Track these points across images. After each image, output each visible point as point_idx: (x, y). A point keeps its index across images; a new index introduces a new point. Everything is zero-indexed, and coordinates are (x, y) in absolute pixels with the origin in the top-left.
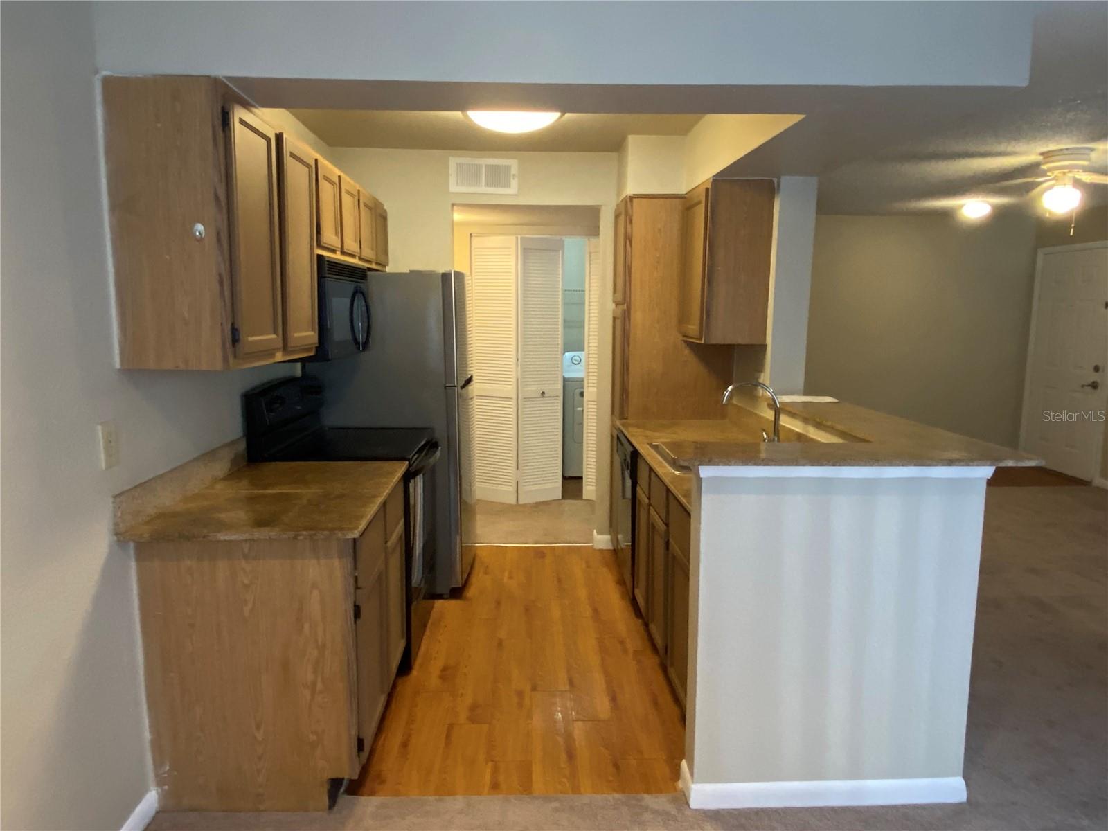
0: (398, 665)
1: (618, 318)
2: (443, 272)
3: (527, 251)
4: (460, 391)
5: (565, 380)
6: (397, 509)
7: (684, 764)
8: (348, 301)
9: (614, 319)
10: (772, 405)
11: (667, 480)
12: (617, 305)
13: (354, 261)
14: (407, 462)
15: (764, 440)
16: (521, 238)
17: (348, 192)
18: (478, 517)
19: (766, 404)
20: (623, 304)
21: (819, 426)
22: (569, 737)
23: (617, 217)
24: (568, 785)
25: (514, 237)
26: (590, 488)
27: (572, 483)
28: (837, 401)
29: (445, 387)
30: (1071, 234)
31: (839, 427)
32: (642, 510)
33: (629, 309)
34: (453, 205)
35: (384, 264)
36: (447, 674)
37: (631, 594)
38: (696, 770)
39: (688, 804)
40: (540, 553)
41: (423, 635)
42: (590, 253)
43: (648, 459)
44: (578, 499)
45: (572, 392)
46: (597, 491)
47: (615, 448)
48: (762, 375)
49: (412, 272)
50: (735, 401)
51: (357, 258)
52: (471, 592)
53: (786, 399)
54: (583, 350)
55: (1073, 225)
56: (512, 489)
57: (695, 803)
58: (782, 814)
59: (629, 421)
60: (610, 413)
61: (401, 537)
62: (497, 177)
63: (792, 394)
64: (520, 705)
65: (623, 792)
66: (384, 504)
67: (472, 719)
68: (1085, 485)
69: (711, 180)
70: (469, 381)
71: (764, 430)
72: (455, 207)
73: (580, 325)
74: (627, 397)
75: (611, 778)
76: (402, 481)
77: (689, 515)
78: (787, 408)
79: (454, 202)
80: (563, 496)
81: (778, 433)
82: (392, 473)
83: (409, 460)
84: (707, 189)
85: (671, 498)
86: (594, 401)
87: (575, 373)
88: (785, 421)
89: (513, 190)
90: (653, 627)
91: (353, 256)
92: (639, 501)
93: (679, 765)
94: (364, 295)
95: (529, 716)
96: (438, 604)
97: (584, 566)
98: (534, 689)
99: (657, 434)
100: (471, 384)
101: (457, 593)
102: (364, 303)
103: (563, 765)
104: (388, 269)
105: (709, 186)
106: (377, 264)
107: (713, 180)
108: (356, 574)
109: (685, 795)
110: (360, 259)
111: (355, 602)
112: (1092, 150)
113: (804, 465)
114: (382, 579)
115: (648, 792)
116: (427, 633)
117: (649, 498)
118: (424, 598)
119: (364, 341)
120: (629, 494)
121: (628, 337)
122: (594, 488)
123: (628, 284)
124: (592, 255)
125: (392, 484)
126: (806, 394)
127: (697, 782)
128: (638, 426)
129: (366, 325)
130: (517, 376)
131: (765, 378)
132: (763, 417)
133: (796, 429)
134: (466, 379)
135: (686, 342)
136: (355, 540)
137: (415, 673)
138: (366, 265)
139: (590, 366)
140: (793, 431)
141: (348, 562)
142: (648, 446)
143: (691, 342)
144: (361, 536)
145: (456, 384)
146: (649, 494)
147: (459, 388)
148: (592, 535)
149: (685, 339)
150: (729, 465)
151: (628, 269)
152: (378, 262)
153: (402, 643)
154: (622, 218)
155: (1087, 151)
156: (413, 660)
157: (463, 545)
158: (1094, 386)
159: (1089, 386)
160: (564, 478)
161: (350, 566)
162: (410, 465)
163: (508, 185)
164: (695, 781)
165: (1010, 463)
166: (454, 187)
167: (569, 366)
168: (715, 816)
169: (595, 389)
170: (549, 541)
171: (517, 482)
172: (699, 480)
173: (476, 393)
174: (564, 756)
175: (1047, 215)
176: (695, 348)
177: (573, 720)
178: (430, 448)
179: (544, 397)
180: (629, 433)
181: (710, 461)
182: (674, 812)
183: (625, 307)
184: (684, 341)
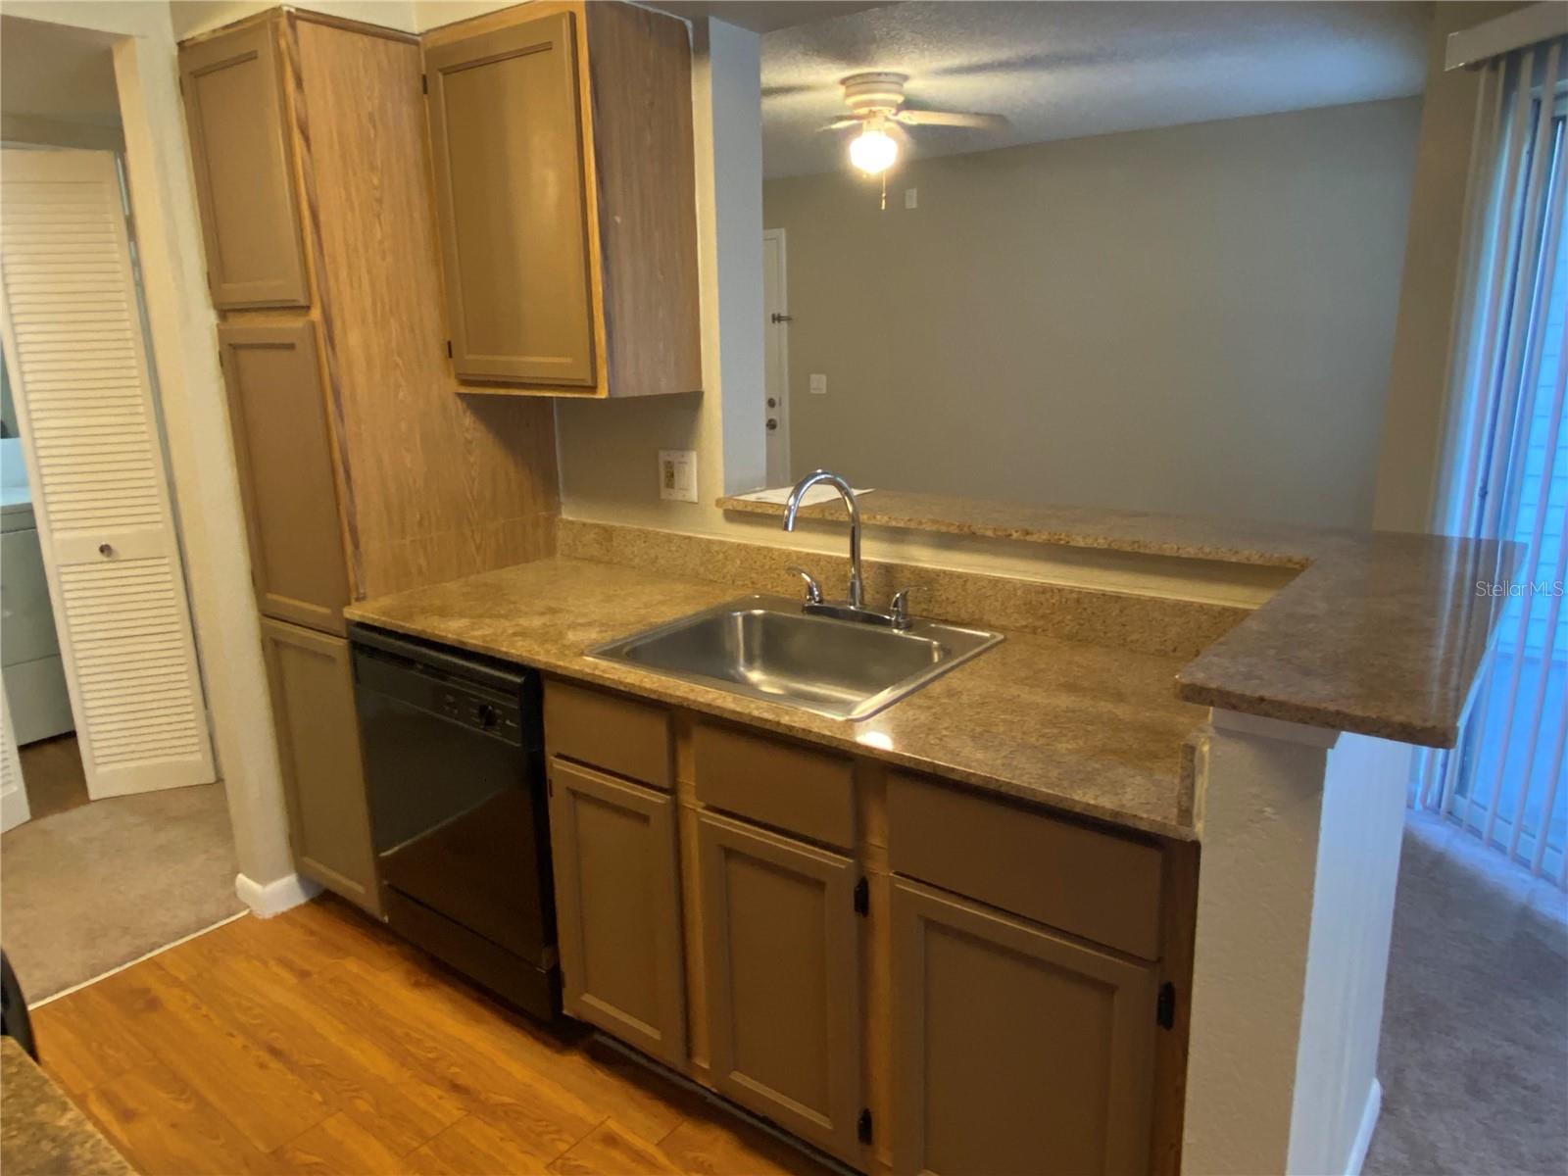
30: (883, 207)
55: (884, 195)
59: (375, 602)
80: (31, 812)
84: (573, 18)
112: (905, 77)
123: (315, 253)
131: (707, 462)
149: (464, 390)
151: (311, 214)
183: (313, 315)
184: (459, 395)
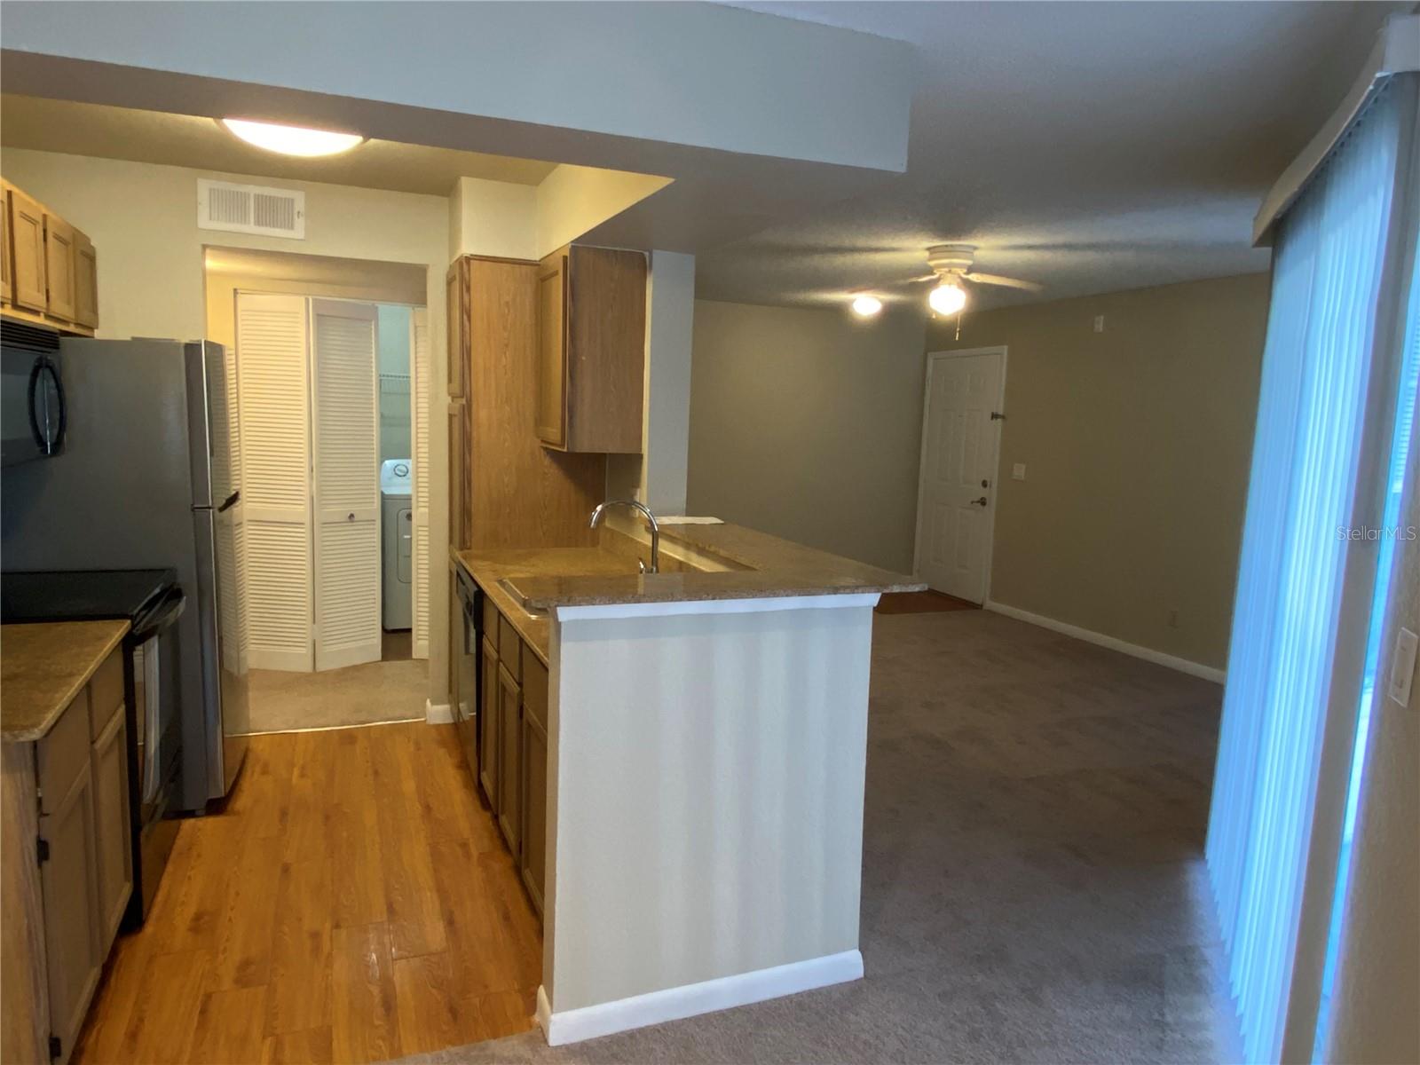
0: (119, 921)
1: (455, 415)
2: (187, 341)
3: (323, 318)
4: (217, 512)
5: (384, 497)
6: (112, 691)
7: (542, 991)
8: (27, 378)
9: (451, 417)
10: (650, 528)
11: (520, 628)
12: (453, 398)
13: (39, 320)
14: (129, 621)
15: (641, 572)
16: (313, 300)
17: (25, 216)
18: (251, 694)
19: (643, 526)
20: (462, 397)
21: (702, 552)
22: (387, 983)
23: (450, 283)
24: (383, 1048)
25: (302, 299)
26: (421, 644)
27: (396, 638)
28: (722, 522)
29: (193, 509)
30: (957, 339)
31: (722, 553)
32: (489, 667)
33: (469, 402)
34: (205, 247)
35: (91, 325)
36: (202, 924)
37: (476, 781)
38: (555, 996)
39: (546, 1041)
40: (348, 738)
41: (163, 871)
42: (416, 327)
43: (496, 601)
44: (405, 659)
45: (393, 514)
46: (430, 645)
47: (455, 588)
48: (638, 491)
49: (134, 339)
50: (607, 524)
51: (42, 314)
52: (242, 802)
53: (666, 520)
54: (408, 456)
55: (958, 329)
56: (305, 651)
57: (555, 1038)
58: (662, 1031)
59: (474, 551)
60: (448, 542)
61: (119, 732)
62: (270, 212)
63: (674, 514)
64: (316, 950)
65: (462, 1043)
66: (88, 686)
67: (242, 981)
68: (977, 608)
69: (570, 245)
70: (233, 499)
71: (641, 559)
72: (208, 251)
73: (405, 422)
74: (470, 520)
75: (445, 1028)
76: (121, 648)
77: (547, 670)
78: (668, 532)
79: (205, 243)
80: (383, 657)
81: (657, 562)
82: (101, 639)
83: (131, 617)
84: (565, 258)
85: (525, 649)
86: (426, 527)
87: (398, 488)
88: (665, 548)
89: (298, 232)
90: (504, 820)
91: (36, 312)
92: (485, 655)
93: (535, 994)
94: (53, 372)
95: (329, 964)
96: (188, 824)
97: (412, 749)
98: (337, 926)
99: (509, 568)
100: (237, 504)
101: (217, 807)
102: (52, 383)
103: (377, 1022)
104: (98, 334)
105: (567, 254)
106: (77, 325)
107: (572, 246)
108: (40, 795)
109: (542, 1031)
110: (48, 316)
111: (38, 837)
112: (975, 248)
113: (681, 600)
114: (87, 800)
115: (495, 1036)
116: (170, 868)
117: (498, 652)
118: (166, 817)
119: (54, 440)
120: (473, 649)
121: (470, 441)
122: (426, 643)
123: (467, 371)
124: (418, 329)
125: (101, 656)
126: (688, 514)
127: (556, 1012)
128: (483, 558)
129: (57, 416)
130: (311, 491)
131: (642, 495)
132: (638, 542)
133: (677, 557)
134: (228, 497)
135: (546, 449)
136: (35, 744)
137: (149, 929)
138: (58, 326)
139: (420, 480)
140: (674, 558)
141: (27, 777)
142: (497, 584)
143: (553, 450)
144: (47, 735)
145: (210, 504)
146: (499, 647)
147: (216, 510)
148: (425, 706)
149: (545, 445)
150: (593, 605)
151: (467, 352)
152: (79, 322)
153: (127, 890)
154: (456, 285)
155: (971, 250)
156: (145, 909)
157: (226, 736)
158: (983, 502)
159: (978, 502)
160: (385, 631)
161: (30, 782)
162: (133, 626)
163: (291, 227)
164: (554, 1011)
165: (896, 589)
166: (204, 222)
167: (390, 479)
168: (581, 1050)
169: (426, 510)
170: (363, 719)
171: (314, 641)
172: (558, 625)
173: (246, 517)
174: (380, 1011)
175: (934, 317)
176: (556, 456)
177: (393, 960)
178: (168, 599)
179: (353, 522)
180: (471, 567)
181: (569, 601)
182: (528, 1054)
183: (464, 401)
184: (542, 447)
